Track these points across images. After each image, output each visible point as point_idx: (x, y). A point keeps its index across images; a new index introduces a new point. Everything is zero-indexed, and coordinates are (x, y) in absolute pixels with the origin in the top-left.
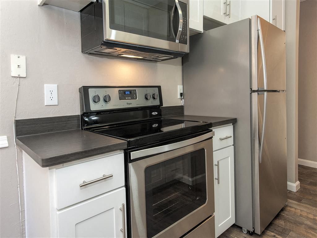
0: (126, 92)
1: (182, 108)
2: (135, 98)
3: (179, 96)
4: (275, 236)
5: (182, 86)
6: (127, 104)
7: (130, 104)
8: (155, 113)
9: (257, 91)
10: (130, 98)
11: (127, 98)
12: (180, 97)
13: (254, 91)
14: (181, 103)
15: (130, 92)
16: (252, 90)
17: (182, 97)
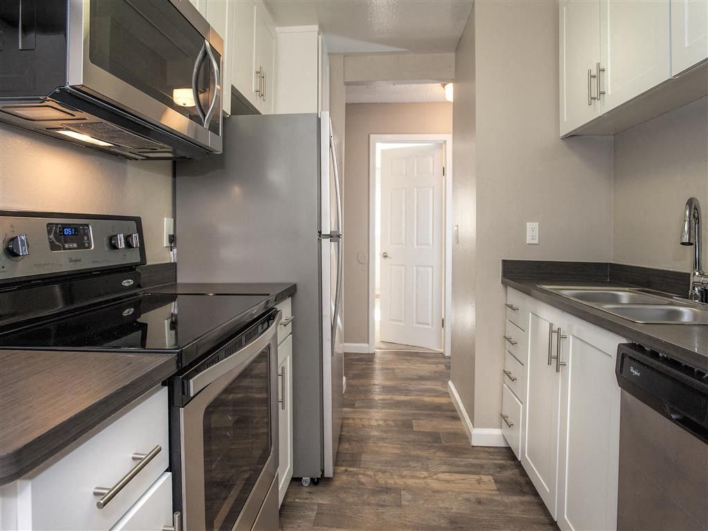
0: (65, 230)
1: (173, 266)
2: (87, 245)
3: (166, 243)
4: (346, 470)
5: (172, 220)
6: (70, 261)
7: (77, 261)
8: (128, 282)
9: (330, 236)
10: (75, 245)
11: (67, 246)
12: (168, 245)
13: (326, 236)
14: (171, 257)
15: (76, 230)
16: (322, 233)
17: (172, 245)
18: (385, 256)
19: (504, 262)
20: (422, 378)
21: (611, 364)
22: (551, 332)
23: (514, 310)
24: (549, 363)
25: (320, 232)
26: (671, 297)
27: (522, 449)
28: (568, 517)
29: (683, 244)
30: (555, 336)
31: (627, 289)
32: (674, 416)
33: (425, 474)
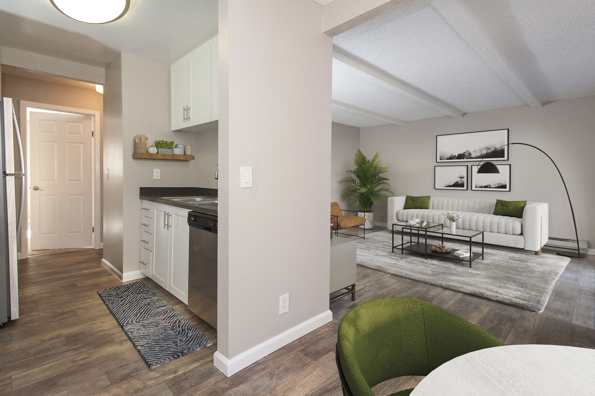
13: (11, 175)
16: (7, 173)
18: (36, 189)
19: (140, 188)
20: (78, 263)
21: (186, 219)
22: (165, 215)
23: (147, 210)
24: (164, 227)
25: (4, 172)
26: (215, 198)
27: (152, 271)
28: (173, 285)
29: (215, 179)
30: (167, 216)
31: (200, 197)
32: (202, 228)
33: (92, 300)
